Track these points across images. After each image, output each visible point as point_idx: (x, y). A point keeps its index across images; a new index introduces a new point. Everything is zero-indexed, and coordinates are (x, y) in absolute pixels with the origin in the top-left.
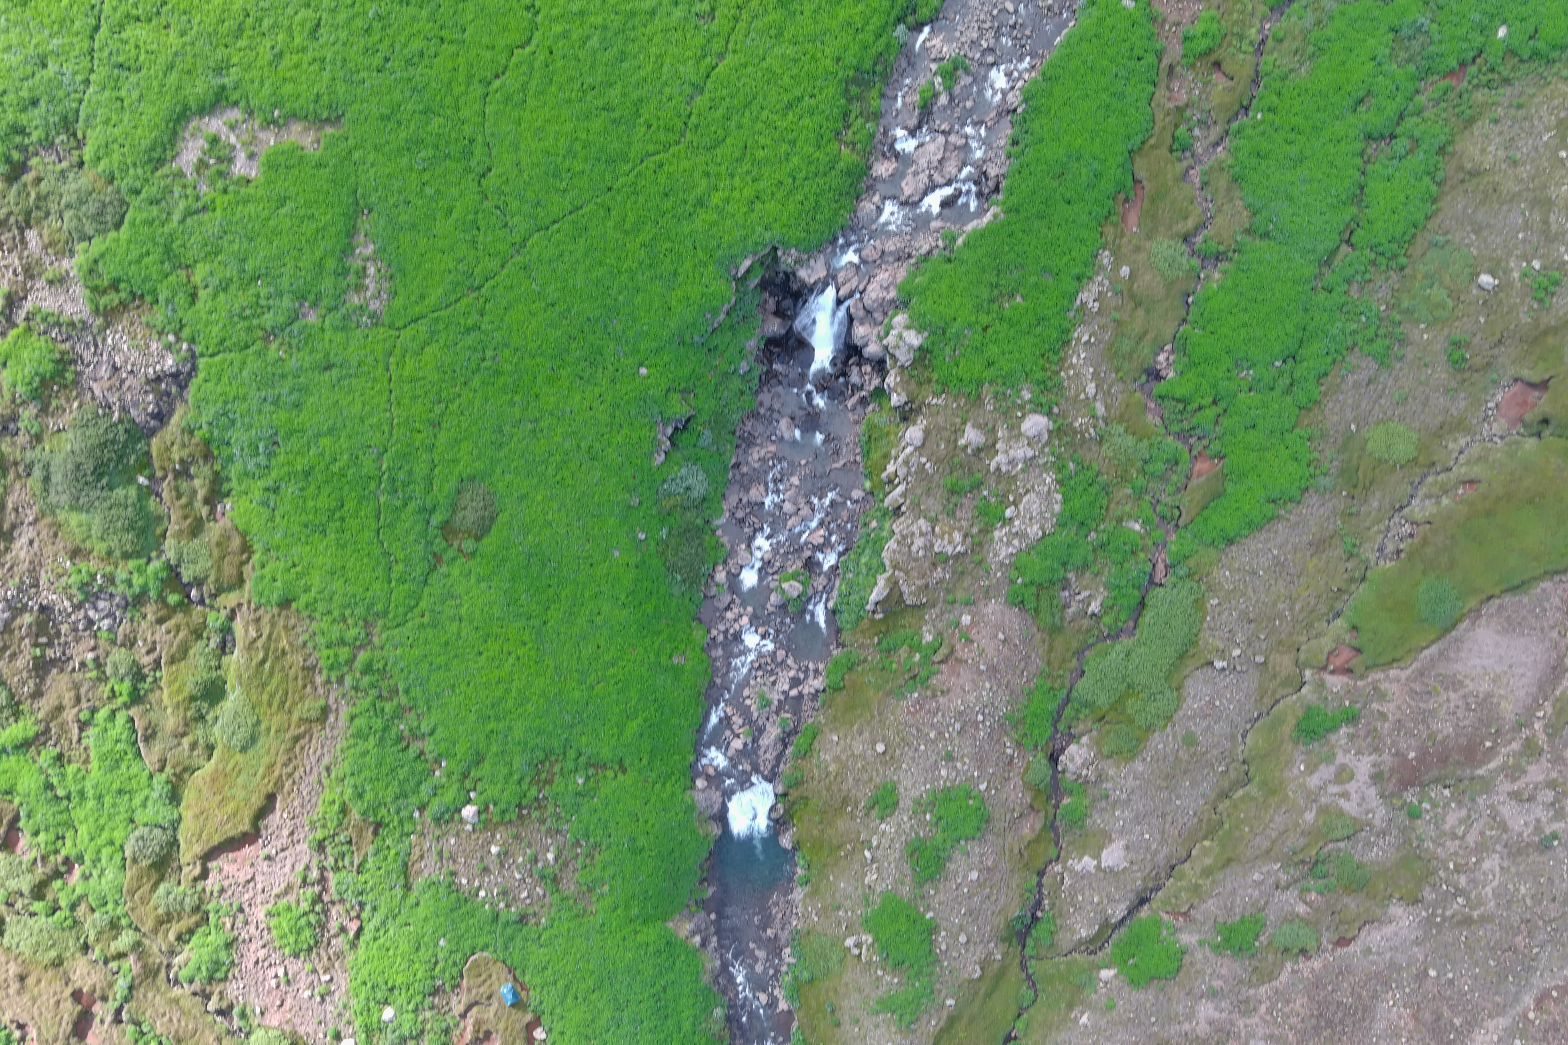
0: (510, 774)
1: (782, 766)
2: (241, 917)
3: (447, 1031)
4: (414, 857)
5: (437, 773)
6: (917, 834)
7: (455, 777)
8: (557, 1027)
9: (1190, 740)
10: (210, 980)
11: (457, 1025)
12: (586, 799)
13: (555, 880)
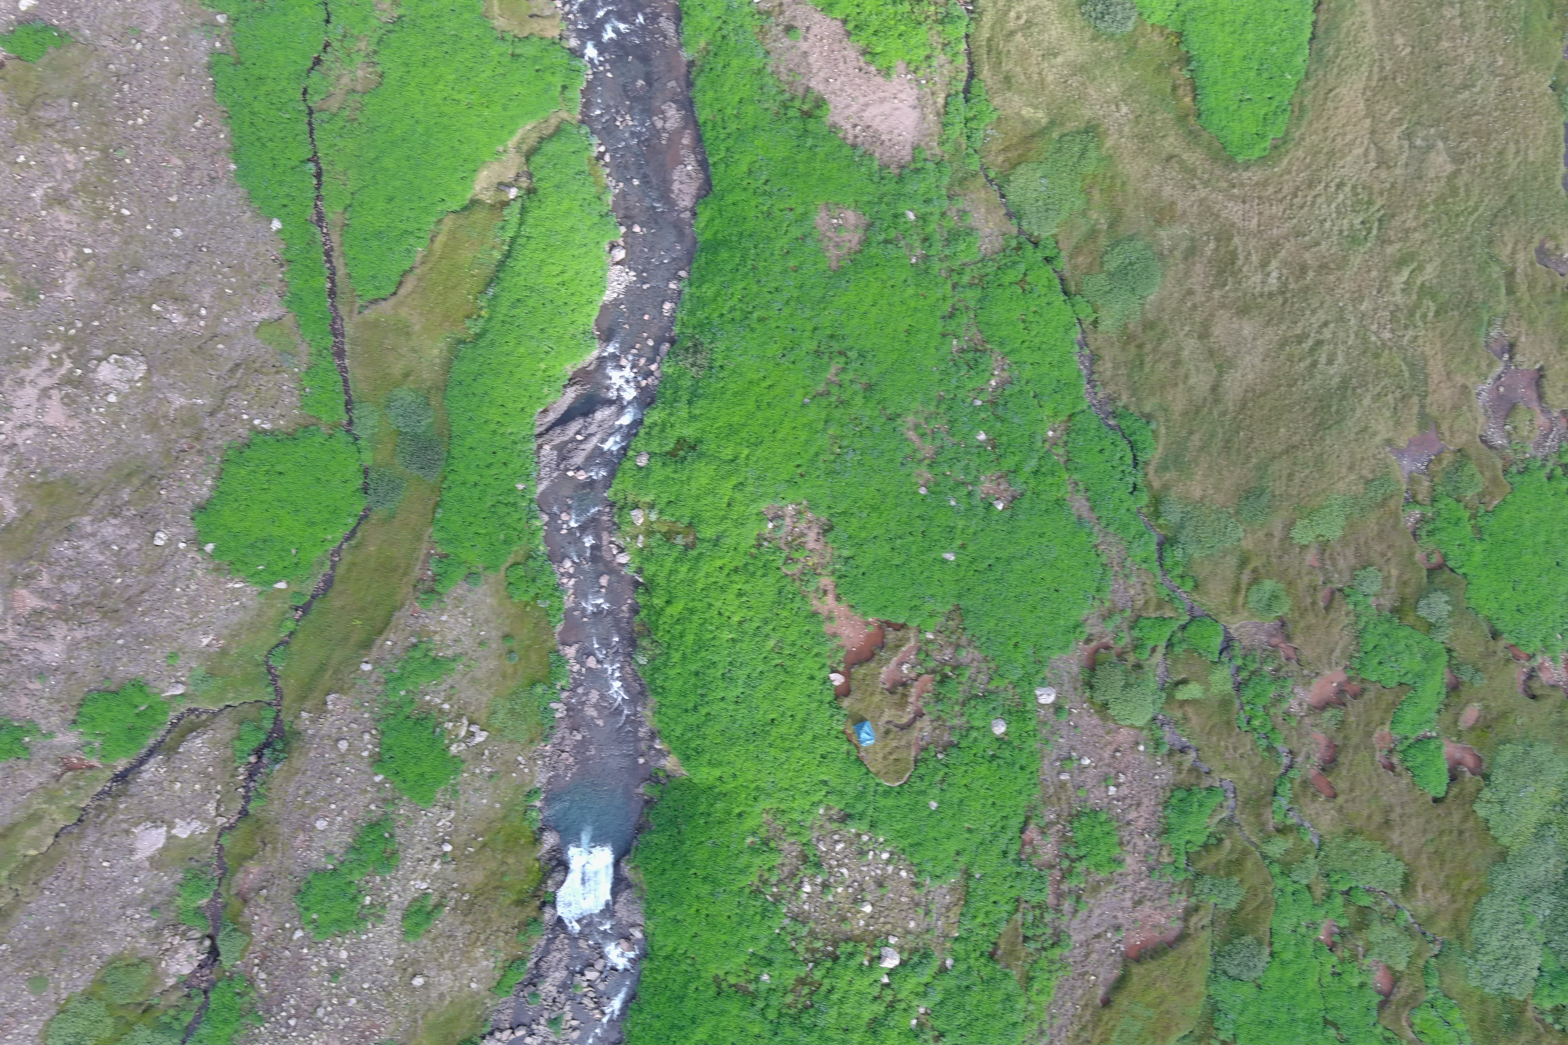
0: (841, 1001)
1: (543, 943)
2: (1151, 861)
3: (938, 698)
4: (956, 910)
5: (922, 1010)
6: (383, 880)
7: (903, 1005)
8: (816, 685)
9: (38, 983)
10: (1189, 790)
11: (927, 704)
12: (761, 953)
13: (805, 859)
